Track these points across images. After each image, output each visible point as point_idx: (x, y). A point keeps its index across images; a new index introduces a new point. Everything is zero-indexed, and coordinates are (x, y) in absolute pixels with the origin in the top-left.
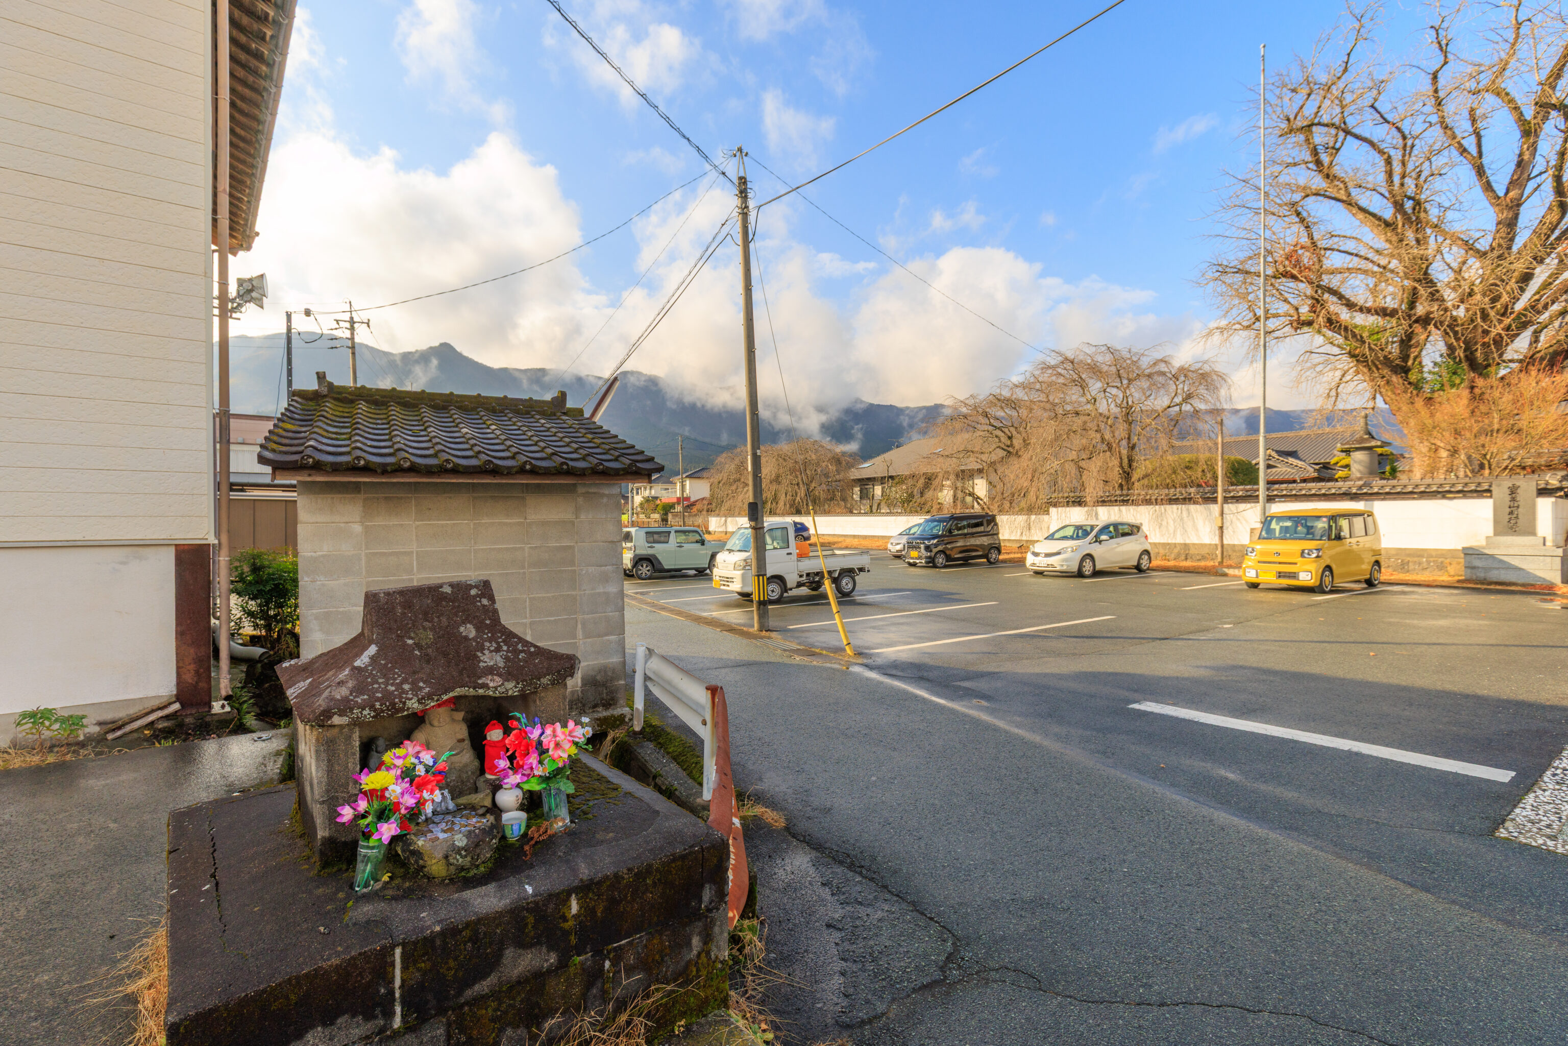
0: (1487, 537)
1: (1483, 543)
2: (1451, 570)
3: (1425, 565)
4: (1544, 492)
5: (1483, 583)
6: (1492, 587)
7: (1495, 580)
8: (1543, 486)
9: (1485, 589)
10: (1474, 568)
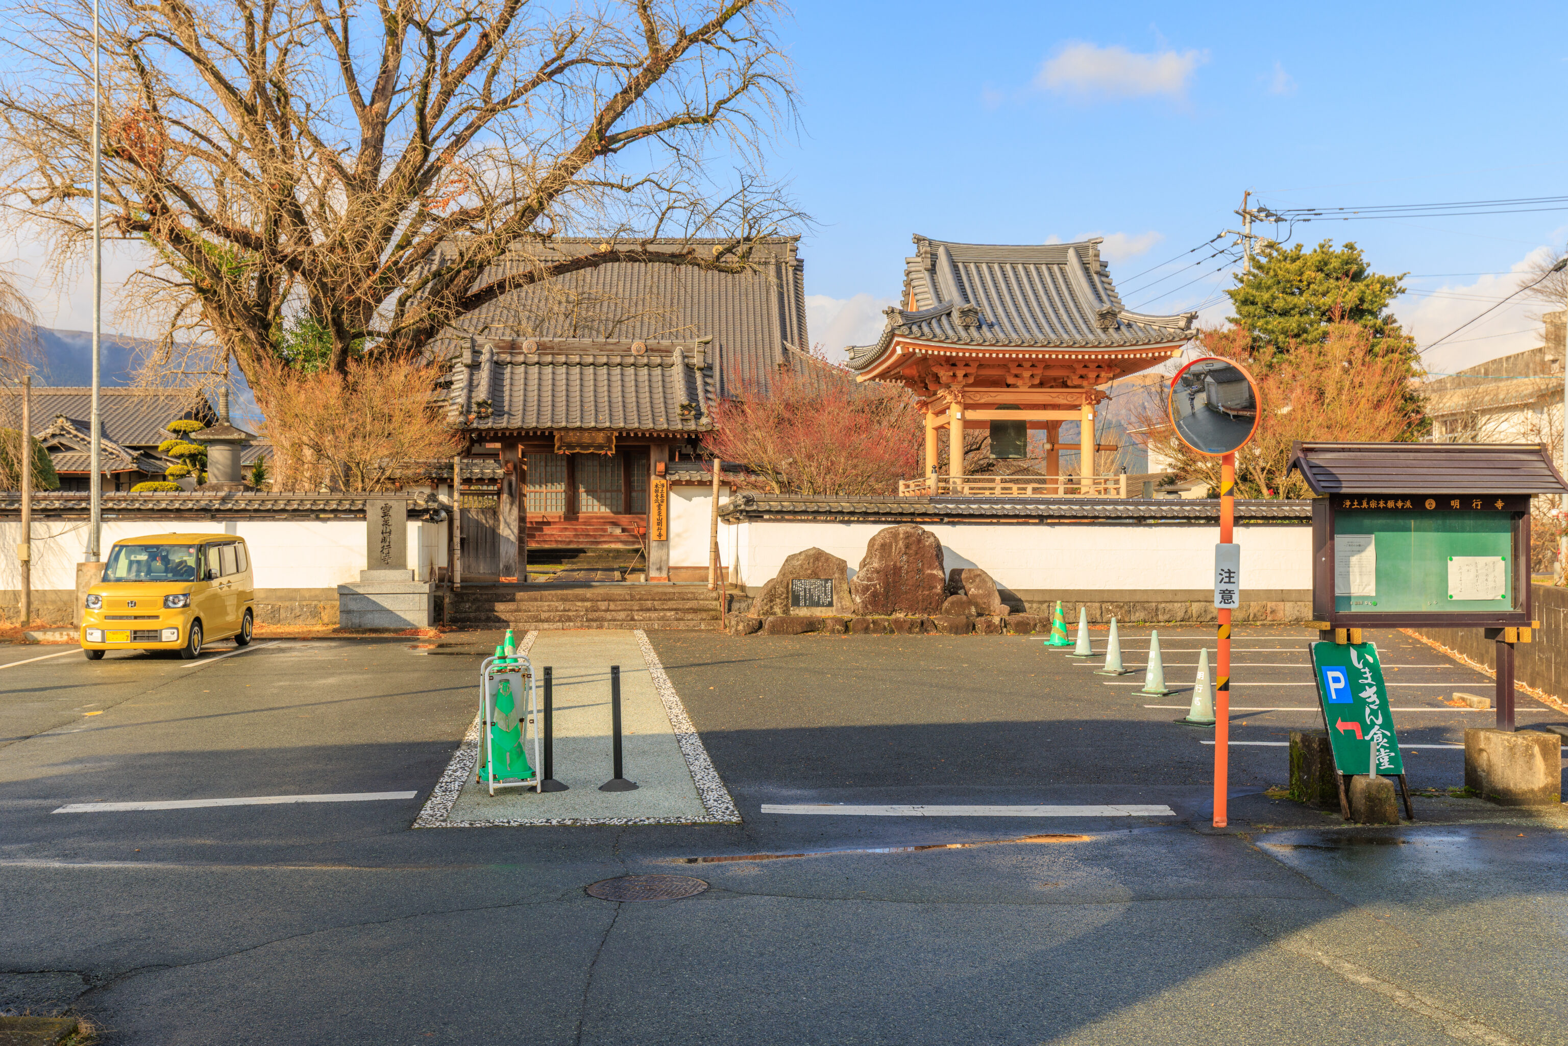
0: (362, 572)
1: (358, 579)
2: (325, 617)
3: (297, 612)
4: (413, 514)
5: (358, 632)
6: (367, 635)
7: (369, 626)
8: (411, 507)
9: (361, 639)
10: (349, 612)
